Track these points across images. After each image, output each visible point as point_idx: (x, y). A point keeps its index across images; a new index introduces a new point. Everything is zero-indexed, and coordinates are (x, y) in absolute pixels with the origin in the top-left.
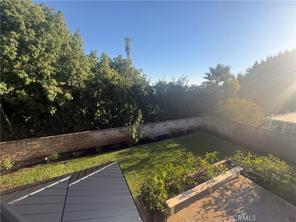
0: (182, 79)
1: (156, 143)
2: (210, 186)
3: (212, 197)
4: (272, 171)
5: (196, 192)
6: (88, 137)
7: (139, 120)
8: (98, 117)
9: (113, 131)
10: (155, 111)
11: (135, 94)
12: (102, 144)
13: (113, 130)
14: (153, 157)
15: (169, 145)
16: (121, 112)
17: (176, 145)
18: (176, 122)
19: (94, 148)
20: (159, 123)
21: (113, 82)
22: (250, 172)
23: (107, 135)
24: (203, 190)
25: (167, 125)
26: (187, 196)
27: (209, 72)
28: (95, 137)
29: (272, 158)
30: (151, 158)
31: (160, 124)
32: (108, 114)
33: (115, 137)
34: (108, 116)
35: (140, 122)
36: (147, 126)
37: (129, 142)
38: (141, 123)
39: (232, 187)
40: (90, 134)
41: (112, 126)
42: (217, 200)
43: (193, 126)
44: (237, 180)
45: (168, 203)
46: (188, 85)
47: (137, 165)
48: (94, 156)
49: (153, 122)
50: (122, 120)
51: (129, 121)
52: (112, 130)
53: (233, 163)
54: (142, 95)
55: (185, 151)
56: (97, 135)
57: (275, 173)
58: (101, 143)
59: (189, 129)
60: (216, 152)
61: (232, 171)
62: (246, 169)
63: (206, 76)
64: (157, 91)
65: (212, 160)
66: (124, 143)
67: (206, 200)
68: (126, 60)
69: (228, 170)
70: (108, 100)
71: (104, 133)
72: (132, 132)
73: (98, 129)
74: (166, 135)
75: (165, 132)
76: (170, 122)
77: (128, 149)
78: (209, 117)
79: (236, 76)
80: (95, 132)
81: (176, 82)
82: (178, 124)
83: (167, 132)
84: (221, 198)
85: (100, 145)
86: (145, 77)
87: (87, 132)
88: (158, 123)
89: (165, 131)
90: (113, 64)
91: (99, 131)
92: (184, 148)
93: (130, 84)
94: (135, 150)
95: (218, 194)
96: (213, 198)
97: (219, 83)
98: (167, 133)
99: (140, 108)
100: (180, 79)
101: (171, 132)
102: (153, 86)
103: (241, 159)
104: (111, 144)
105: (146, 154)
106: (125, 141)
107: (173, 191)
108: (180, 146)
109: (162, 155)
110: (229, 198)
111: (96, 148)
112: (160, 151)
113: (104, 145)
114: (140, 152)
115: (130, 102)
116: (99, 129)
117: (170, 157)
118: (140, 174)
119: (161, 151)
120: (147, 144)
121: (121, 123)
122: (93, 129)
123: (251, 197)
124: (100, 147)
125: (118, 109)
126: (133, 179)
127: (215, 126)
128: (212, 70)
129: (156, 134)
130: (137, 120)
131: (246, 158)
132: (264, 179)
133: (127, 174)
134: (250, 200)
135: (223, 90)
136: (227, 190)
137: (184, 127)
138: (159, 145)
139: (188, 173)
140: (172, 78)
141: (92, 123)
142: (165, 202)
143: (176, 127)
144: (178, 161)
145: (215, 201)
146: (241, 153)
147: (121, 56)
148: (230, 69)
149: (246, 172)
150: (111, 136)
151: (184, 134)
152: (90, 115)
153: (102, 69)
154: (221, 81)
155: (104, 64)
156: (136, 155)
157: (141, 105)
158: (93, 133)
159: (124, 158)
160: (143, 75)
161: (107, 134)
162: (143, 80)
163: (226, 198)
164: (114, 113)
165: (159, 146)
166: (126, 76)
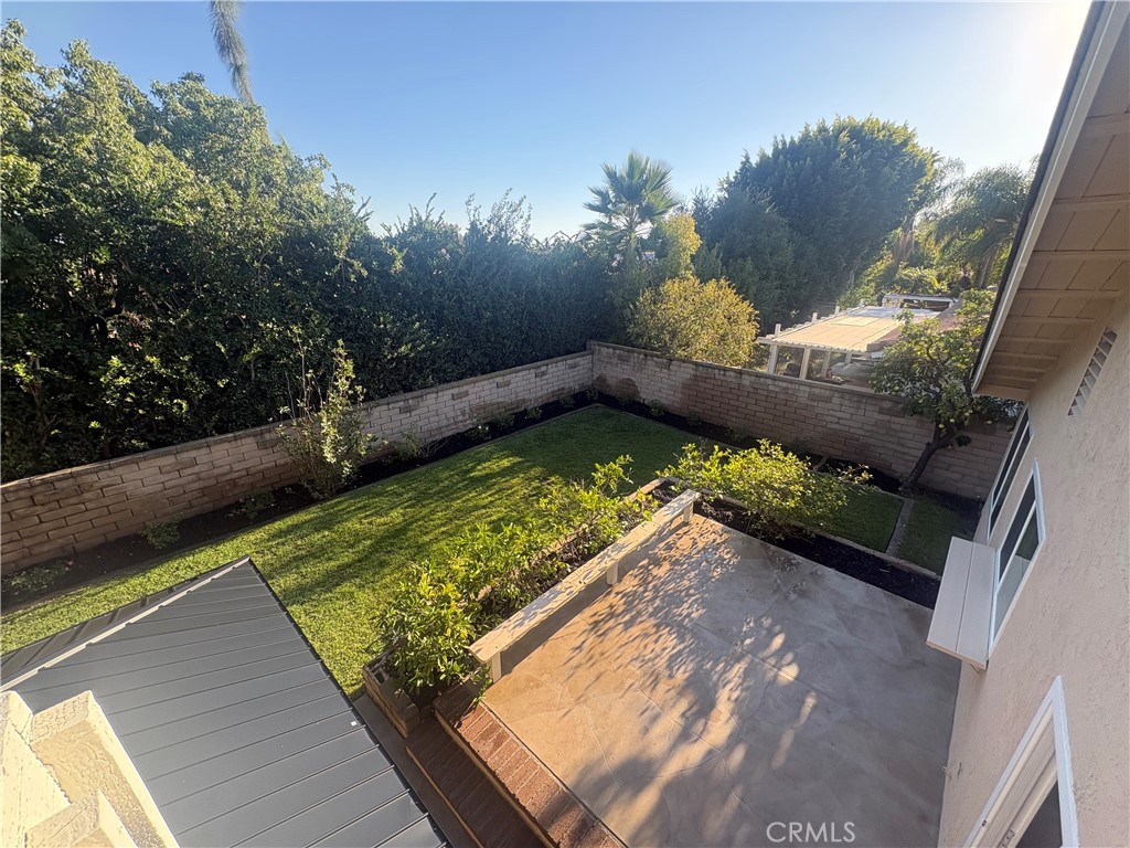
0: (505, 209)
1: (431, 465)
2: (610, 564)
3: (617, 593)
4: (765, 484)
5: (568, 591)
6: (87, 496)
7: (343, 385)
8: (124, 391)
9: (226, 445)
10: (409, 345)
11: (305, 276)
12: (179, 511)
13: (222, 441)
14: (423, 518)
15: (479, 467)
16: (247, 358)
17: (505, 463)
18: (499, 380)
19: (137, 537)
20: (434, 389)
21: (169, 211)
22: (717, 500)
23: (196, 469)
24: (587, 581)
25: (467, 394)
26: (539, 611)
27: (603, 183)
28: (129, 487)
29: (766, 449)
30: (411, 523)
31: (440, 394)
32: (178, 372)
33: (244, 473)
34: (182, 383)
35: (351, 392)
36: (386, 407)
37: (311, 481)
38: (353, 398)
39: (672, 553)
40: (95, 477)
41: (215, 428)
42: (631, 599)
43: (563, 389)
44: (685, 529)
45: (478, 651)
46: (530, 234)
47: (359, 561)
48: (144, 571)
49: (411, 390)
50: (260, 393)
51: (298, 394)
52: (216, 443)
53: (673, 484)
54: (342, 277)
55: (537, 478)
56: (137, 475)
57: (772, 488)
58: (170, 509)
59: (551, 400)
60: (622, 458)
61: (670, 507)
62: (708, 495)
63: (595, 200)
64: (407, 260)
65: (613, 486)
66: (289, 490)
67: (600, 607)
68: (226, 104)
69: (660, 507)
70: (163, 306)
71: (178, 463)
72: (318, 440)
73: (136, 450)
74: (466, 432)
75: (462, 421)
76: (479, 384)
77: (313, 509)
78: (611, 350)
79: (690, 206)
80: (125, 463)
81: (485, 223)
82: (510, 387)
83: (468, 422)
84: (641, 589)
85: (167, 520)
86: (347, 194)
87: (75, 469)
88: (428, 390)
89: (461, 418)
90: (153, 115)
91: (145, 459)
92: (534, 466)
93: (272, 224)
94: (343, 510)
95: (636, 582)
96: (620, 596)
97: (637, 229)
98: (469, 424)
99: (341, 335)
100: (500, 208)
101: (485, 421)
102: (387, 239)
103: (694, 467)
104: (225, 503)
105: (394, 514)
106: (295, 481)
107: (493, 610)
108: (519, 463)
109: (457, 504)
110: (663, 583)
111: (146, 536)
112: (447, 494)
113: (192, 512)
114: (368, 513)
115: (286, 313)
116: (144, 450)
117: (484, 507)
118: (374, 590)
119: (452, 494)
120: (393, 477)
121: (261, 407)
122: (113, 451)
123: (716, 567)
124: (169, 525)
125: (231, 346)
126: (347, 612)
127: (629, 379)
128: (611, 175)
129: (427, 435)
130: (336, 387)
131: (707, 465)
132: (746, 510)
133: (318, 601)
134: (715, 574)
135: (650, 254)
136: (657, 562)
137: (533, 396)
138: (444, 473)
139: (542, 542)
140: (468, 203)
141: (93, 424)
142: (466, 651)
143: (501, 400)
144: (515, 514)
145: (625, 603)
146: (694, 450)
147: (200, 79)
148: (668, 176)
149: (708, 502)
150: (216, 471)
151: (534, 421)
152: (71, 384)
153: (88, 141)
154: (643, 221)
155: (90, 113)
156: (353, 525)
157: (345, 323)
158: (110, 469)
159: (297, 547)
160: (333, 183)
161: (194, 463)
162: (339, 208)
163: (654, 586)
164: (208, 365)
165: (446, 474)
166: (243, 189)
